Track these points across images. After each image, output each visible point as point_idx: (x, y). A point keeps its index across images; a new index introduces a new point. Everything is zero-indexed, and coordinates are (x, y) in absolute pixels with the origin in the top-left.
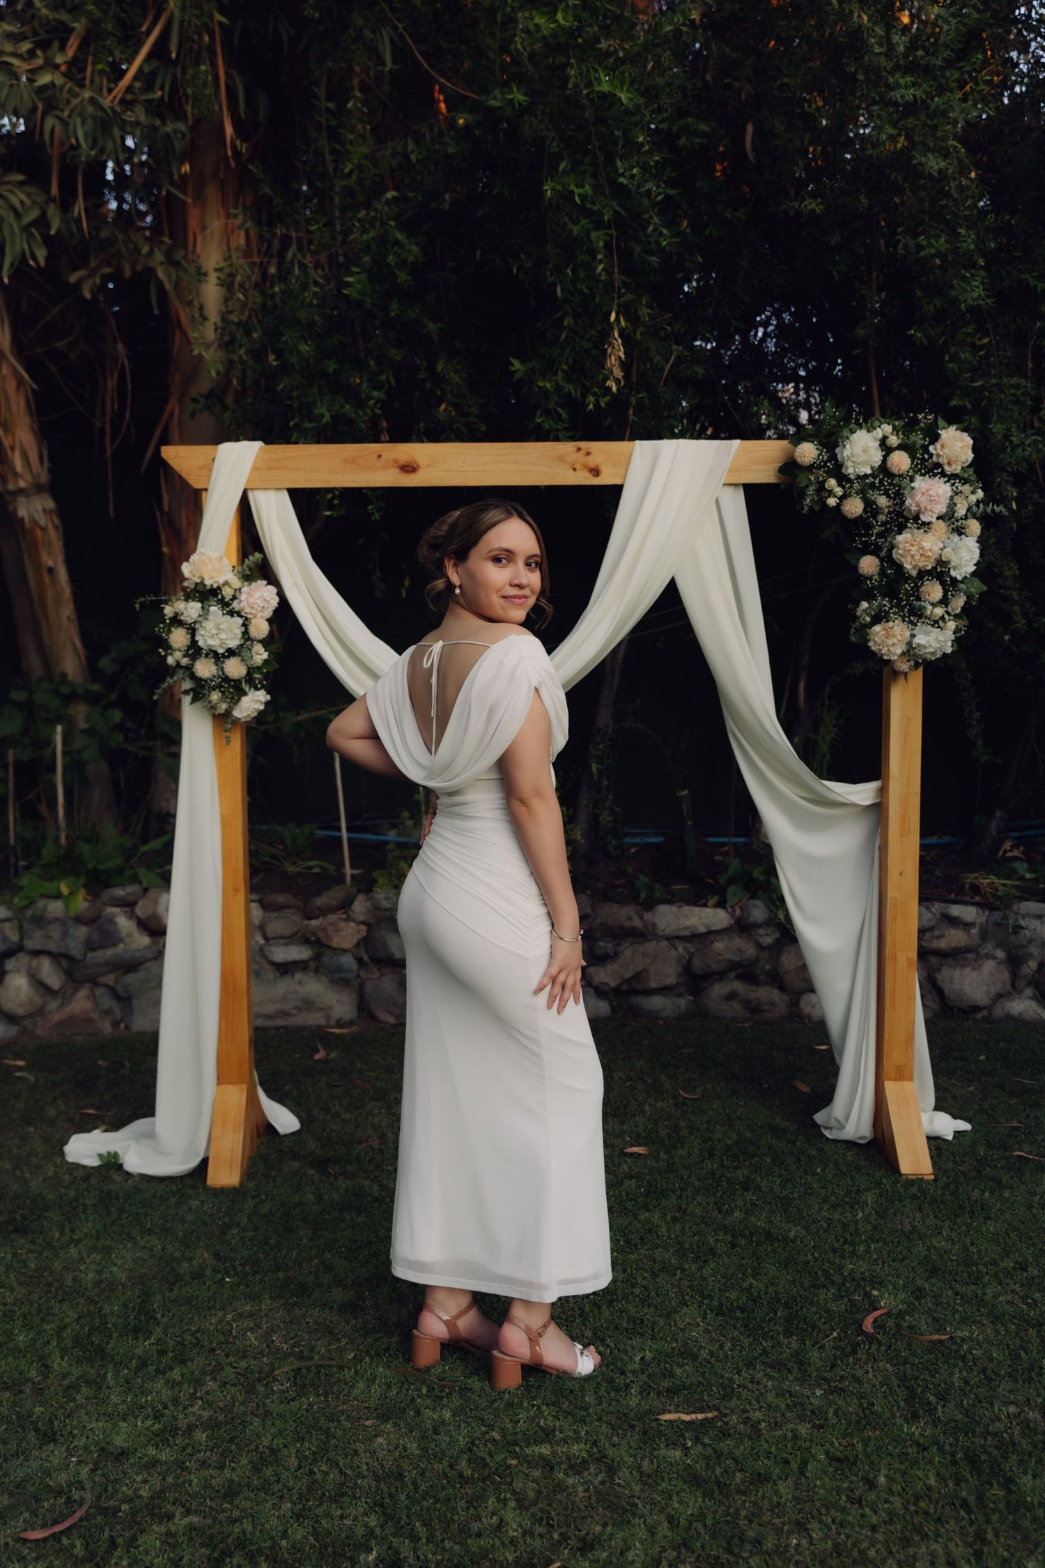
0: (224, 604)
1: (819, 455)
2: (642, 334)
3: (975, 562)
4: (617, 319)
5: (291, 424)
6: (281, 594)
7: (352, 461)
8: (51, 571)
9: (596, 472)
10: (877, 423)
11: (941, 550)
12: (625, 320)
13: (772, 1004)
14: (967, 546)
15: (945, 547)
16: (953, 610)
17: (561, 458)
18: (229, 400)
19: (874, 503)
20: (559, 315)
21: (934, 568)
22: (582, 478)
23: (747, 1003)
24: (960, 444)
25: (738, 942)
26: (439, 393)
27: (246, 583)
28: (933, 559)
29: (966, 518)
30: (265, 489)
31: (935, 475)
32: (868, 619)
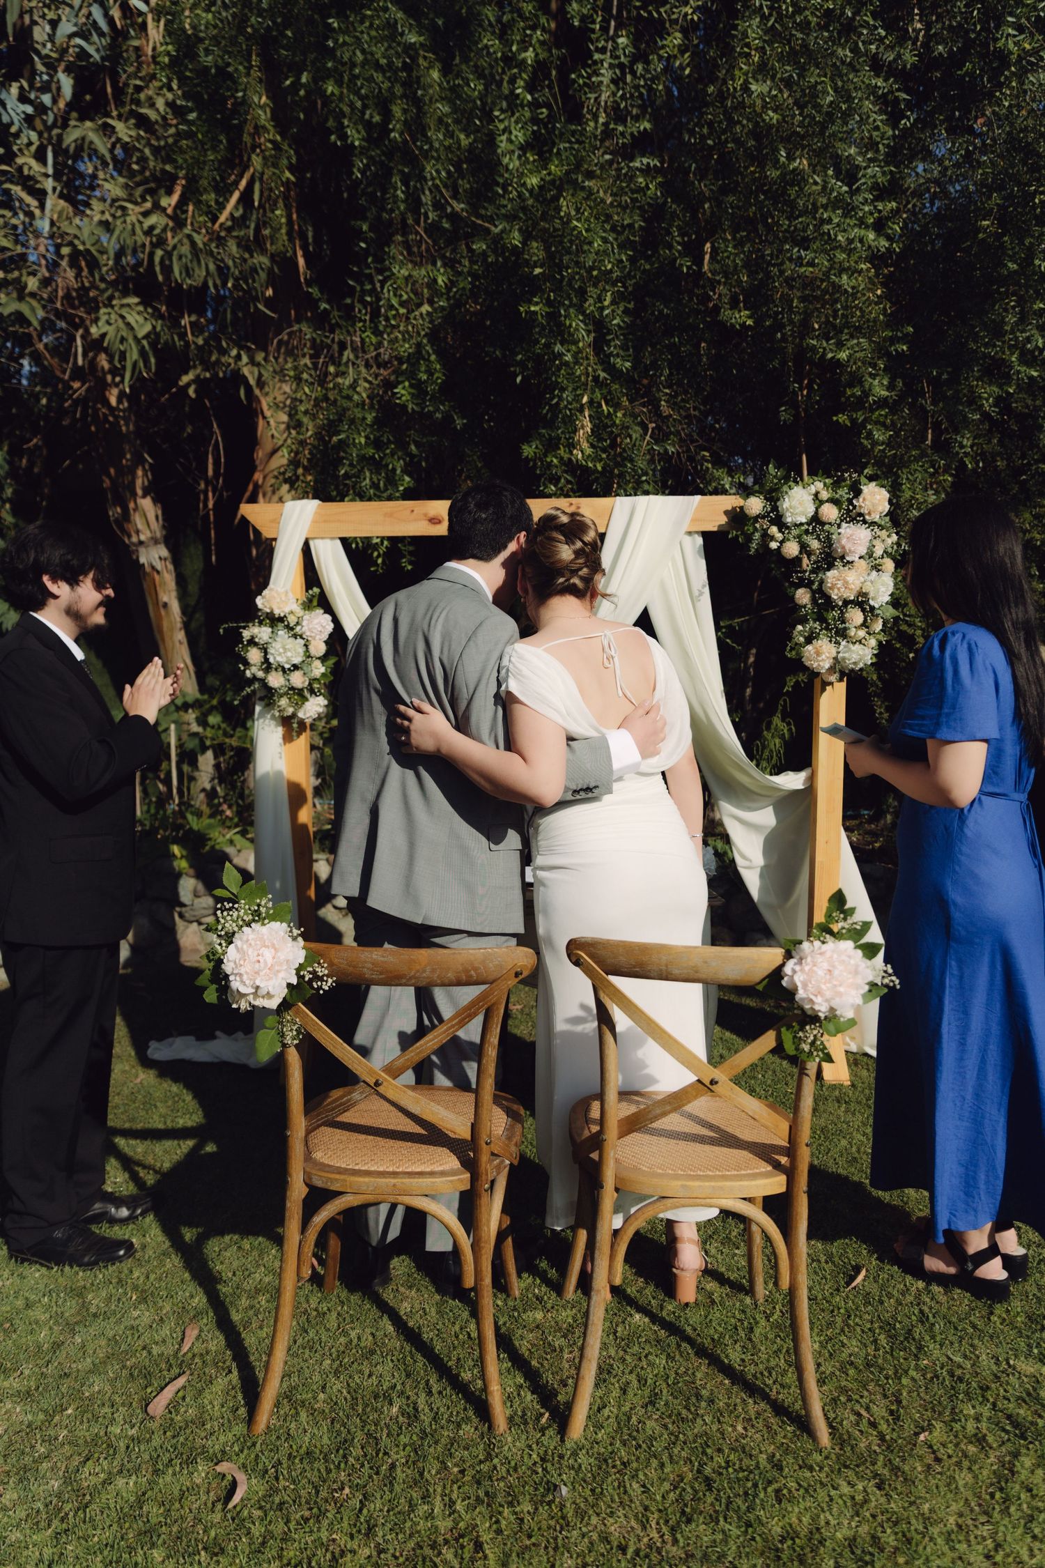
0: (289, 628)
1: (764, 507)
3: (890, 593)
7: (390, 515)
8: (165, 605)
10: (811, 481)
11: (862, 583)
12: (607, 405)
14: (883, 580)
15: (865, 581)
16: (873, 632)
19: (808, 546)
21: (857, 598)
24: (879, 497)
27: (307, 612)
28: (855, 591)
29: (883, 557)
30: (323, 538)
31: (858, 523)
32: (802, 639)
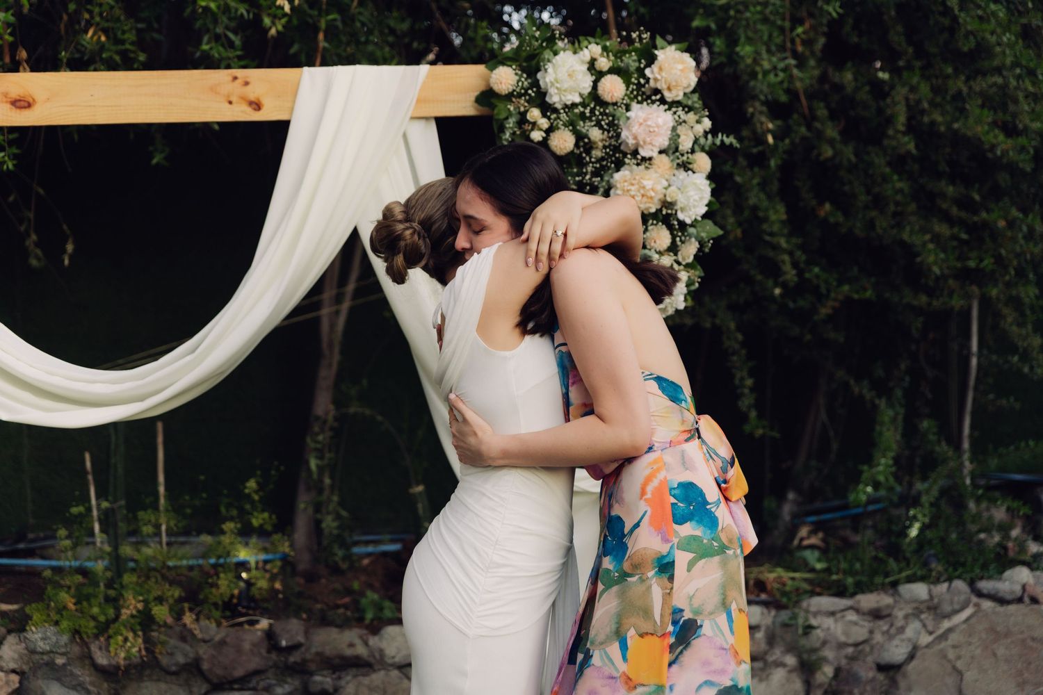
1: (518, 82)
3: (706, 202)
9: (257, 106)
10: (586, 43)
11: (666, 188)
14: (695, 184)
15: (669, 185)
16: (684, 259)
17: (213, 89)
19: (586, 136)
21: (660, 210)
22: (241, 113)
24: (680, 67)
26: (87, 16)
28: (656, 200)
29: (693, 151)
31: (653, 102)
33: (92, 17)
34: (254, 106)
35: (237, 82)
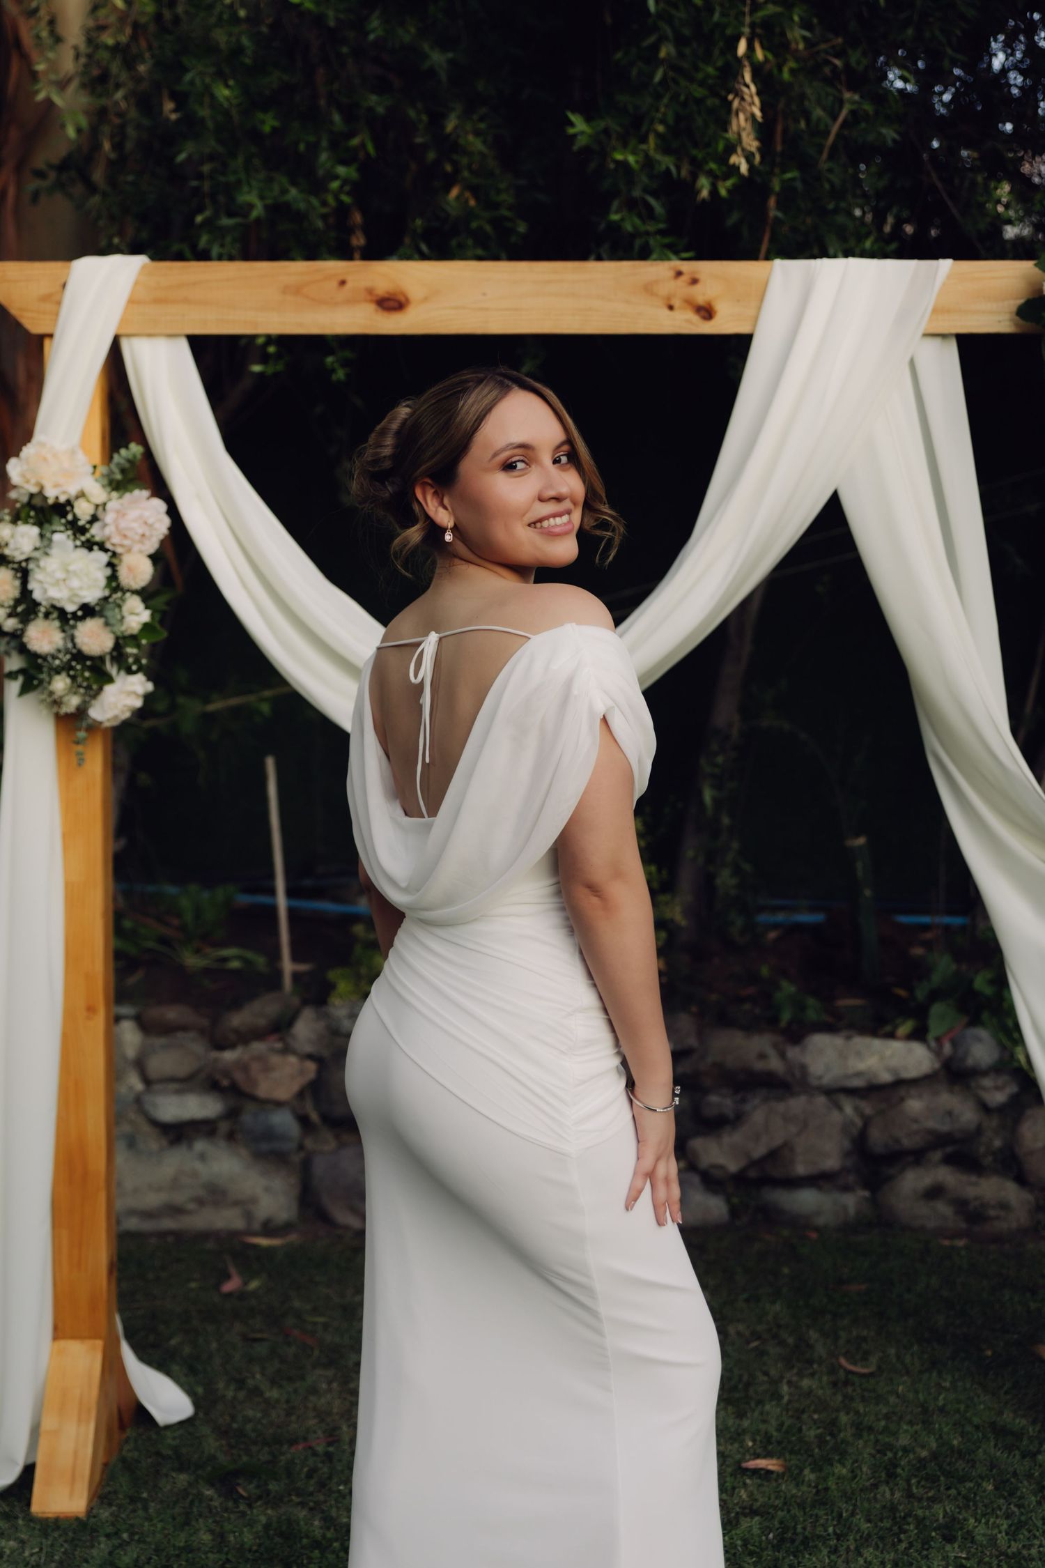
0: (77, 529)
2: (792, 71)
4: (750, 47)
5: (199, 219)
6: (173, 511)
7: (297, 290)
9: (707, 312)
12: (763, 47)
13: (1004, 1206)
17: (648, 289)
18: (98, 176)
20: (652, 39)
22: (684, 323)
23: (961, 1205)
25: (948, 1099)
26: (449, 168)
27: (115, 494)
30: (150, 335)
33: (457, 170)
34: (703, 313)
35: (683, 278)
